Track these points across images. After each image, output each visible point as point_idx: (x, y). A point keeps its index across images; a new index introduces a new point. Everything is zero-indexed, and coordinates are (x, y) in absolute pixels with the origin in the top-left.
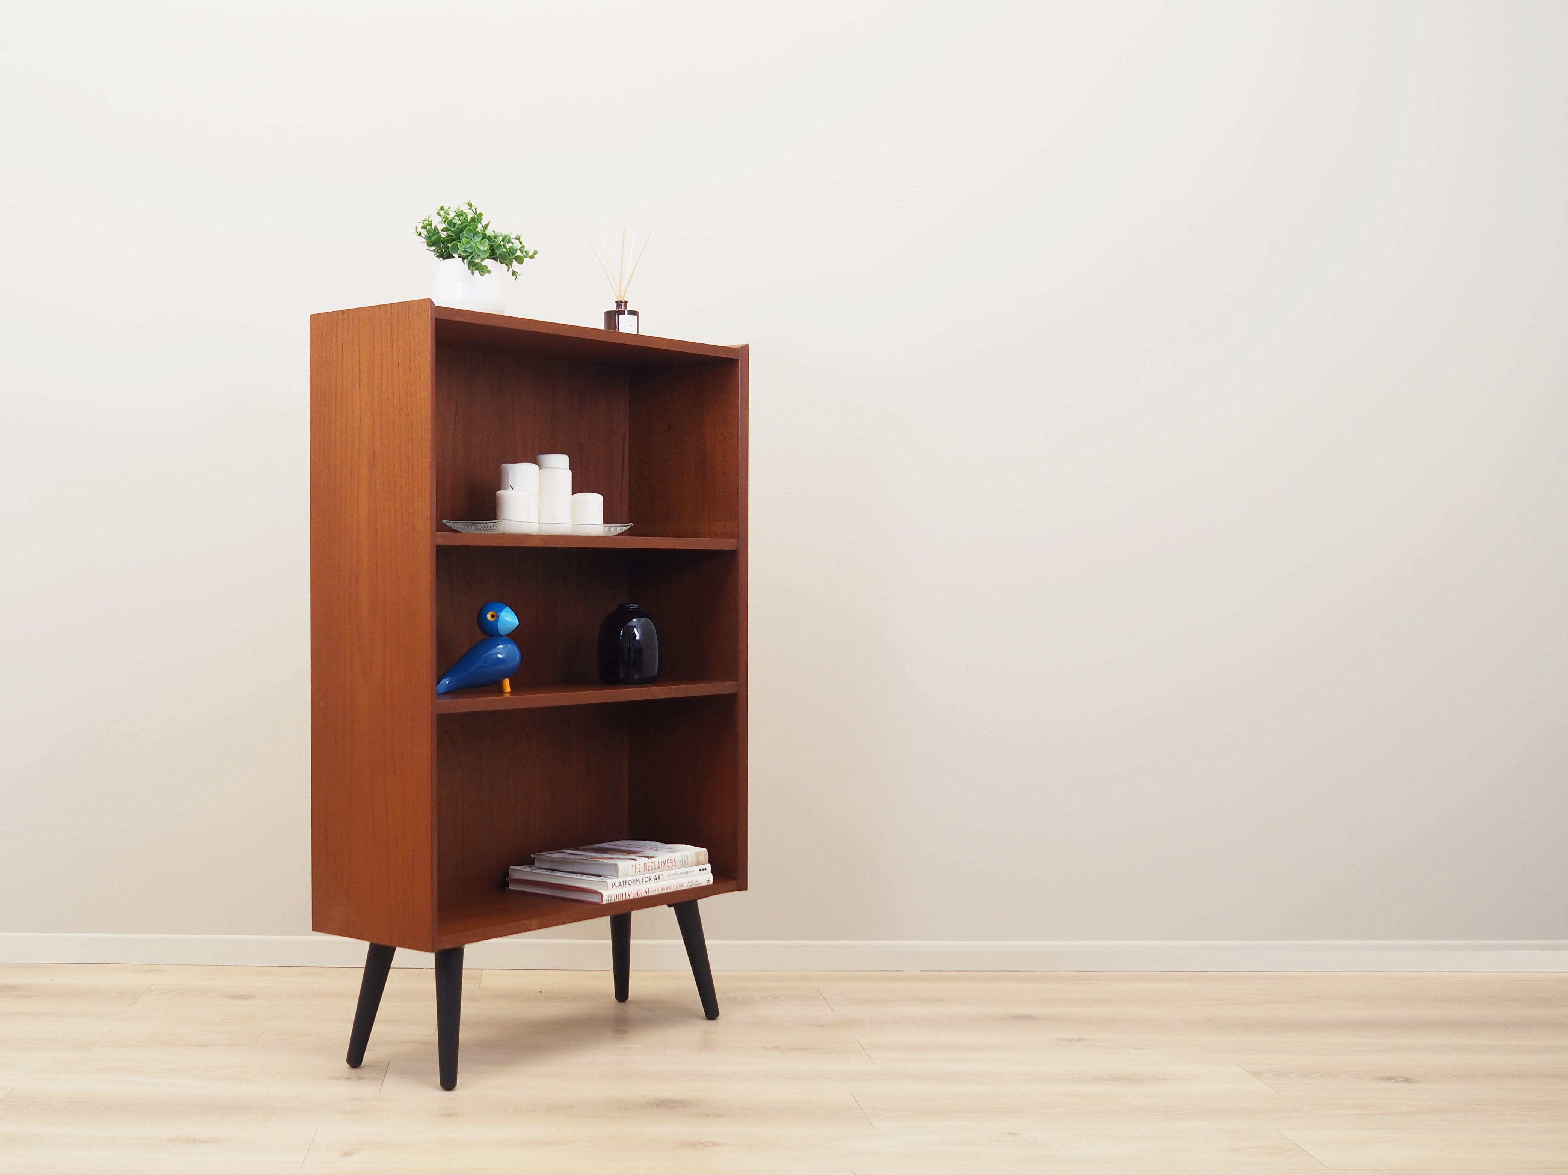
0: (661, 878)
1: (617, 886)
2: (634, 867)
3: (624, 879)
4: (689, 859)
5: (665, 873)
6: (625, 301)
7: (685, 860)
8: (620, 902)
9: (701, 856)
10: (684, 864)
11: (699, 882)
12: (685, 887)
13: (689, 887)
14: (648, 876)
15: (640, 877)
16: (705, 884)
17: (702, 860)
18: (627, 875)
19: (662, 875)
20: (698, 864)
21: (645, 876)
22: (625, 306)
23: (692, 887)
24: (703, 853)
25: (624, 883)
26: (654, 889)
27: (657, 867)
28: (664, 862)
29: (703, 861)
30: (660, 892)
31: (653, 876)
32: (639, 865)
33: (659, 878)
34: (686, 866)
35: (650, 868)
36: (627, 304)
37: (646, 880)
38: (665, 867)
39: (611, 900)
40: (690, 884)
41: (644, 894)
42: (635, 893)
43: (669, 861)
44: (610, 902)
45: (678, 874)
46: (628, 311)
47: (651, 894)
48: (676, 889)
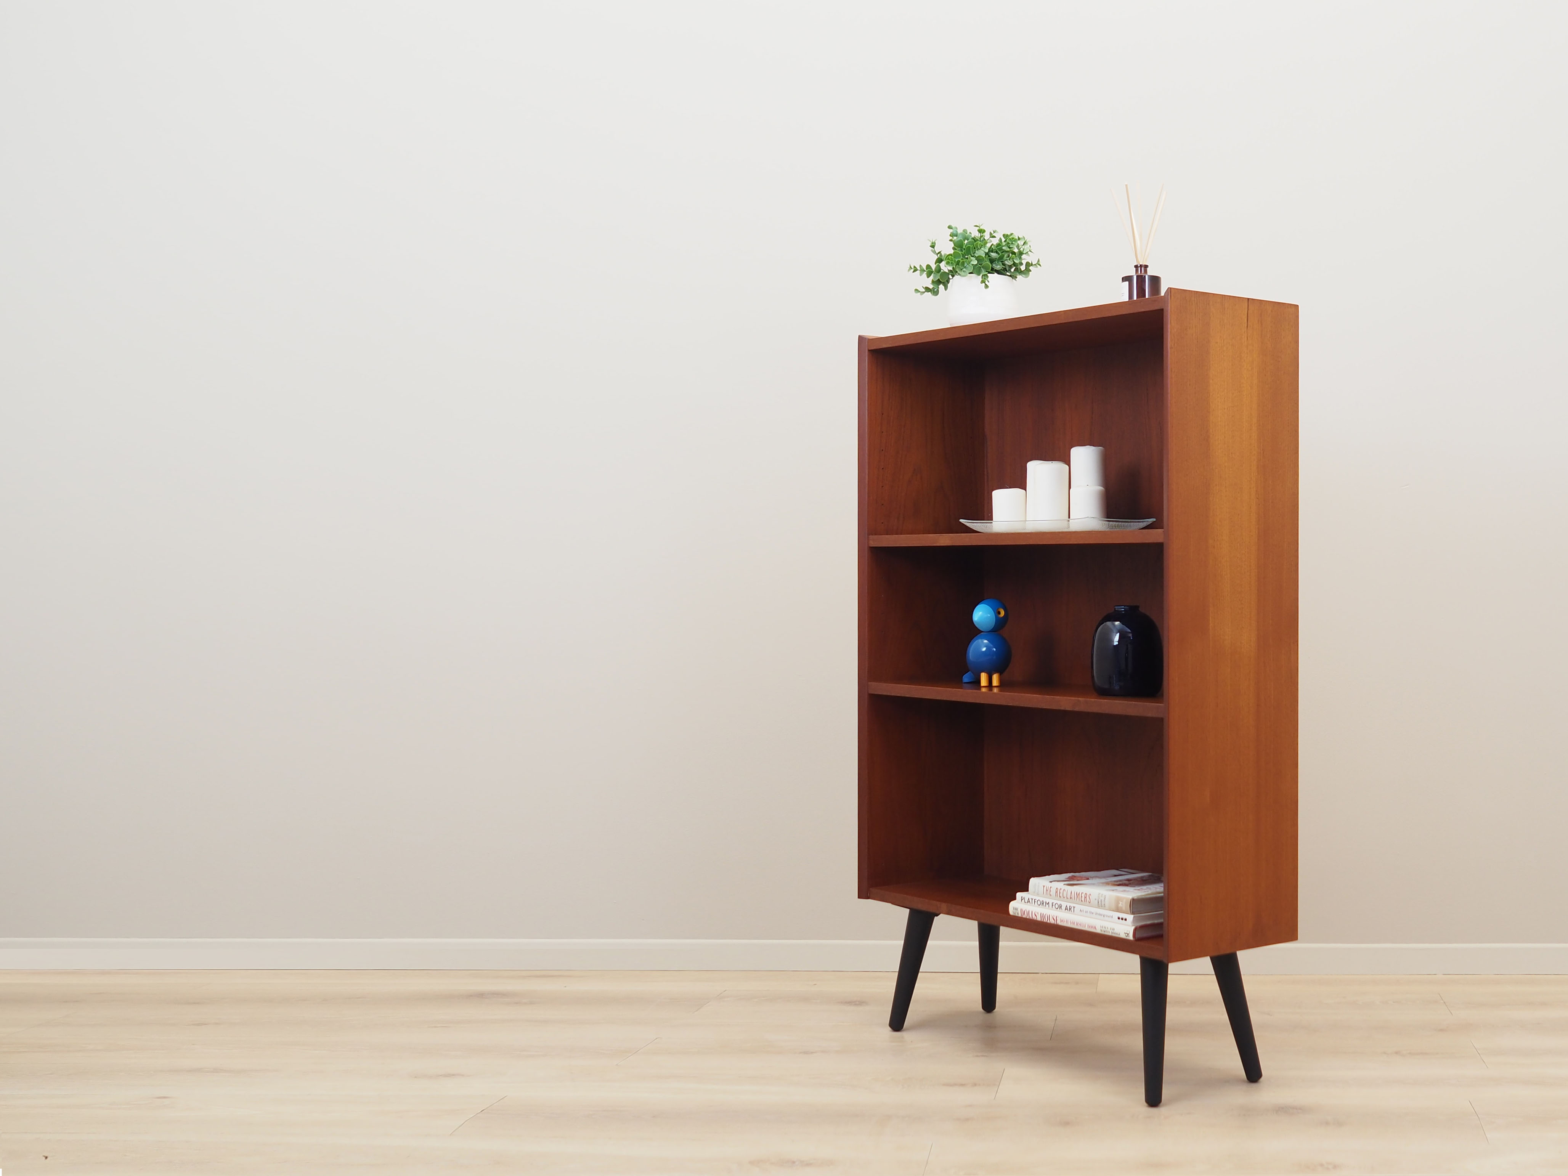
0: (1072, 909)
1: (1026, 901)
2: (1045, 888)
3: (1034, 897)
4: (1106, 900)
5: (1078, 907)
6: (1145, 265)
7: (1101, 901)
8: (1026, 919)
9: (1121, 903)
10: (1100, 905)
11: (1115, 931)
12: (1098, 931)
13: (1103, 933)
14: (1059, 903)
15: (1051, 901)
16: (1123, 936)
17: (1122, 908)
18: (1038, 895)
19: (1074, 908)
20: (1118, 910)
21: (1055, 902)
22: (1146, 271)
23: (1106, 933)
24: (1125, 900)
25: (1033, 900)
26: (1062, 919)
27: (1069, 897)
28: (1078, 895)
29: (1124, 908)
30: (1069, 925)
31: (1064, 904)
32: (1051, 887)
33: (1070, 909)
34: (1103, 907)
35: (1061, 895)
36: (1148, 269)
37: (1057, 907)
38: (1078, 900)
39: (1018, 914)
40: (1104, 929)
41: (1052, 921)
42: (1042, 916)
43: (1083, 895)
44: (1016, 915)
45: (1093, 913)
46: (1148, 276)
47: (1059, 923)
48: (1086, 929)
